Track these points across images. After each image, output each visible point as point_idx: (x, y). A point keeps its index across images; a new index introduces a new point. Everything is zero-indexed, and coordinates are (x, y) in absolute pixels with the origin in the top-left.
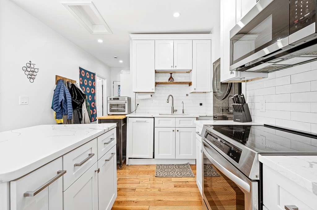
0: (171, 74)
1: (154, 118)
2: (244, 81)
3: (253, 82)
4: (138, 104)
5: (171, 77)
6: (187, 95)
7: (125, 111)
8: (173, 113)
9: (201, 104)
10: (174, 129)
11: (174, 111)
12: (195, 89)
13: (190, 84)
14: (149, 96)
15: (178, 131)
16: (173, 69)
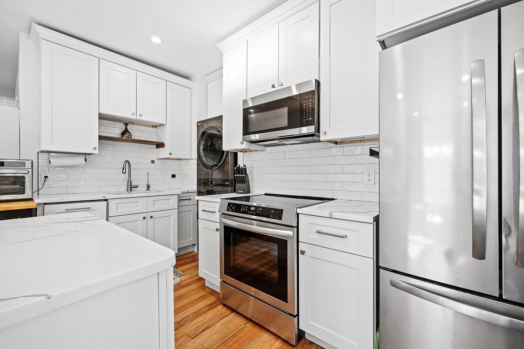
0: (126, 124)
1: (106, 200)
2: (241, 151)
3: (251, 153)
4: (46, 177)
5: (126, 130)
6: (153, 162)
7: (24, 193)
8: (131, 190)
9: (174, 176)
10: (145, 215)
11: (131, 187)
12: (170, 154)
13: (160, 145)
14: (81, 160)
15: (151, 217)
16: (134, 117)
